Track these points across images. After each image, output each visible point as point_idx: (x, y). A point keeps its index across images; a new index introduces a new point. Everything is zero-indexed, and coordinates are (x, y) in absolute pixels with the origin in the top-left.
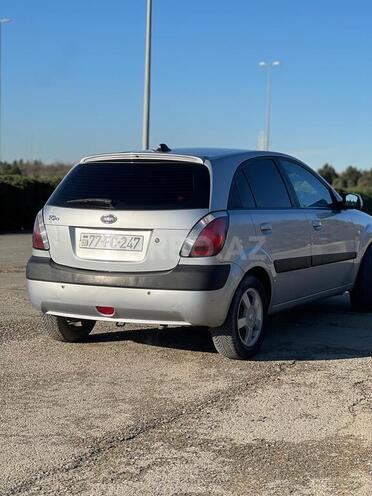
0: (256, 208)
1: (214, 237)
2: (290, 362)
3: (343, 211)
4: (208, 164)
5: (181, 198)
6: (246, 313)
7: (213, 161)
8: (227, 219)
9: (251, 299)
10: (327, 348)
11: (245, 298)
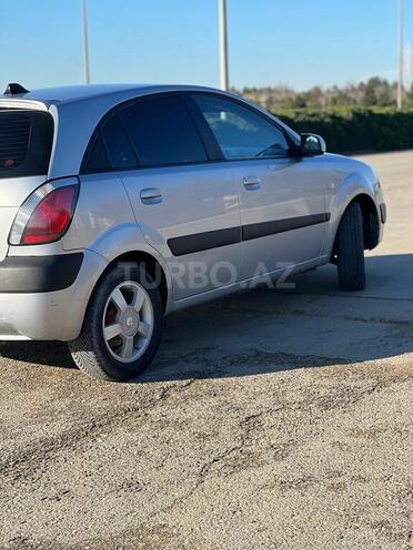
0: (139, 167)
1: (55, 215)
2: (184, 382)
3: (305, 159)
4: (53, 111)
5: (10, 162)
6: (120, 317)
7: (62, 107)
8: (77, 188)
9: (129, 296)
10: (258, 354)
11: (117, 296)
